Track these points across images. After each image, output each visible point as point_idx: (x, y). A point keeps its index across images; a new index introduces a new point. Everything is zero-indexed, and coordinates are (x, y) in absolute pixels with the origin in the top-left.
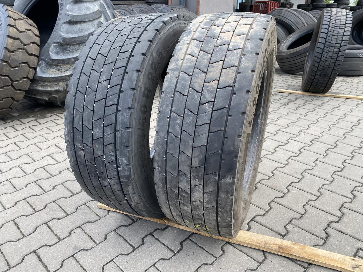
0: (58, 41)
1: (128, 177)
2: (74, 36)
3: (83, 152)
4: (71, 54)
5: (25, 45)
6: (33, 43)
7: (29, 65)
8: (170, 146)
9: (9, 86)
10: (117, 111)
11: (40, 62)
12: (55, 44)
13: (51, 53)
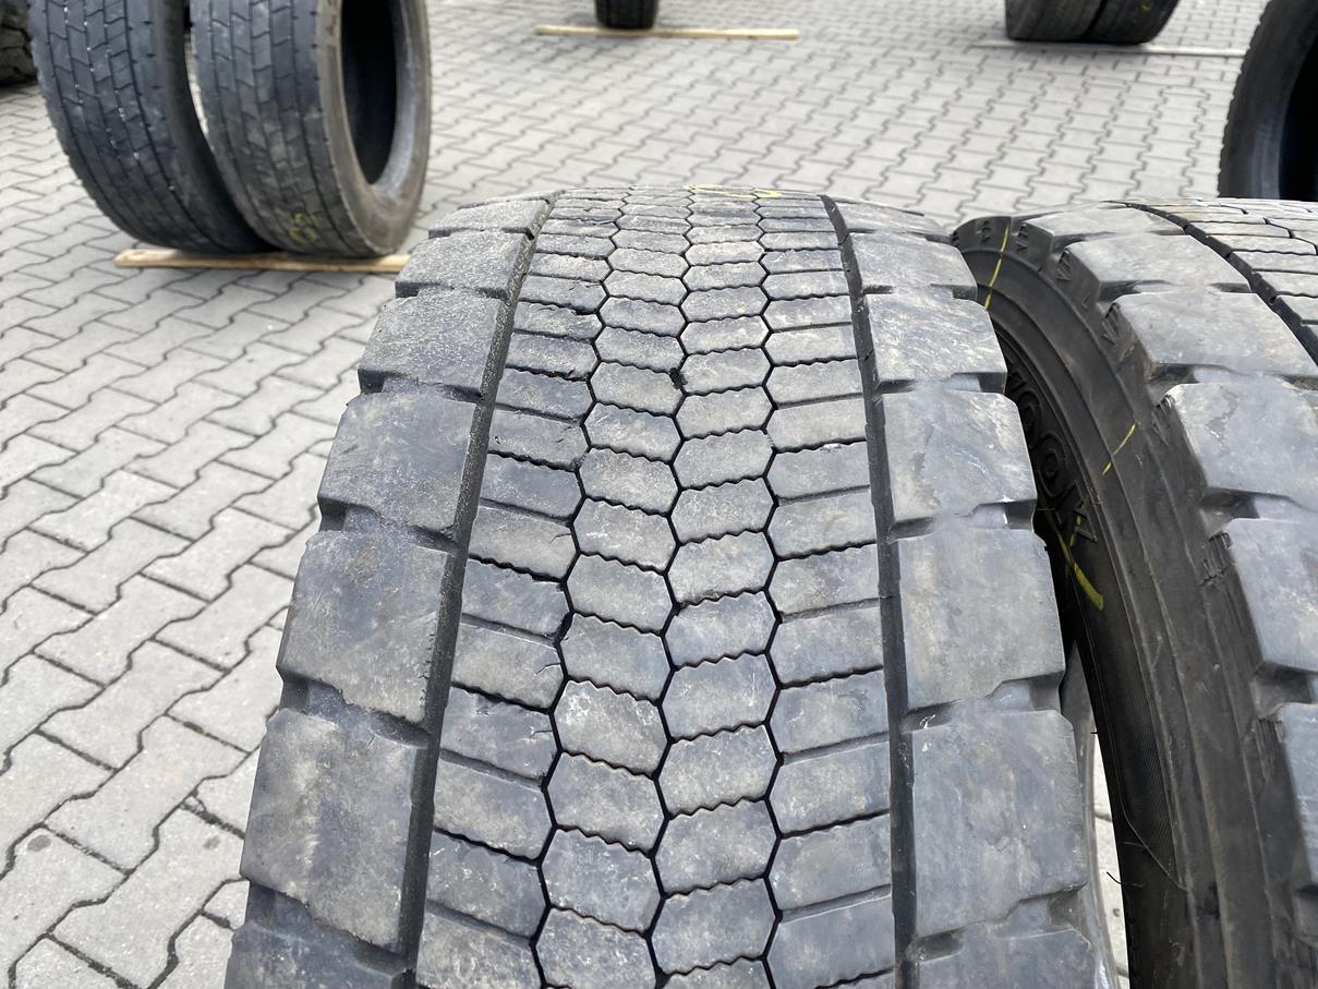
1: (168, 143)
3: (79, 108)
8: (222, 75)
10: (128, 29)
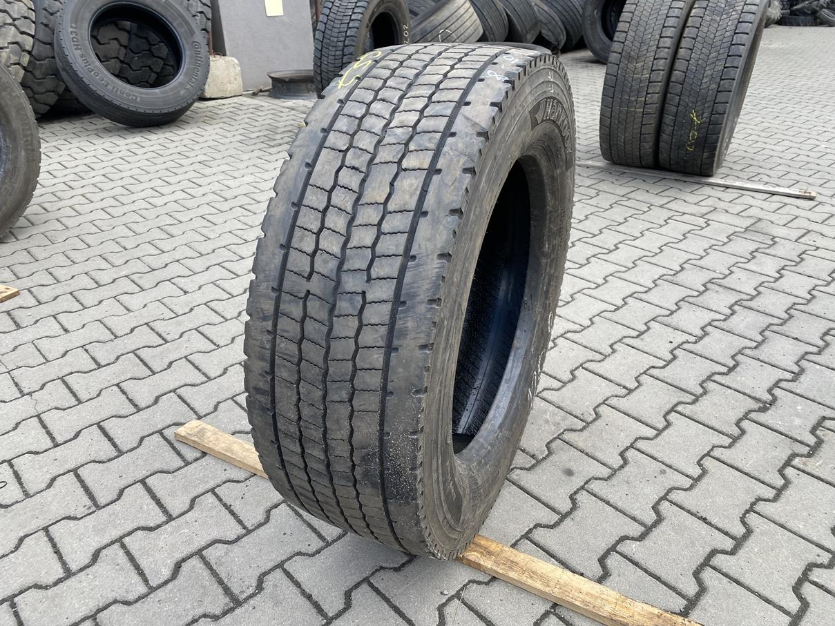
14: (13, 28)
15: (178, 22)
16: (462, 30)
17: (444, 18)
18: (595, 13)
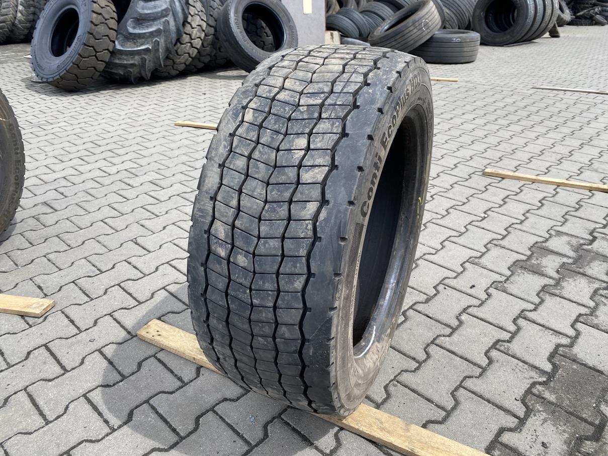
0: (135, 16)
2: (149, 12)
4: (146, 29)
5: (106, 20)
6: (112, 18)
7: (109, 38)
9: (93, 56)
11: (118, 36)
12: (132, 20)
13: (128, 28)
14: (198, 17)
15: (282, 14)
16: (434, 20)
17: (425, 13)
18: (482, 14)
